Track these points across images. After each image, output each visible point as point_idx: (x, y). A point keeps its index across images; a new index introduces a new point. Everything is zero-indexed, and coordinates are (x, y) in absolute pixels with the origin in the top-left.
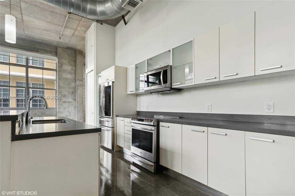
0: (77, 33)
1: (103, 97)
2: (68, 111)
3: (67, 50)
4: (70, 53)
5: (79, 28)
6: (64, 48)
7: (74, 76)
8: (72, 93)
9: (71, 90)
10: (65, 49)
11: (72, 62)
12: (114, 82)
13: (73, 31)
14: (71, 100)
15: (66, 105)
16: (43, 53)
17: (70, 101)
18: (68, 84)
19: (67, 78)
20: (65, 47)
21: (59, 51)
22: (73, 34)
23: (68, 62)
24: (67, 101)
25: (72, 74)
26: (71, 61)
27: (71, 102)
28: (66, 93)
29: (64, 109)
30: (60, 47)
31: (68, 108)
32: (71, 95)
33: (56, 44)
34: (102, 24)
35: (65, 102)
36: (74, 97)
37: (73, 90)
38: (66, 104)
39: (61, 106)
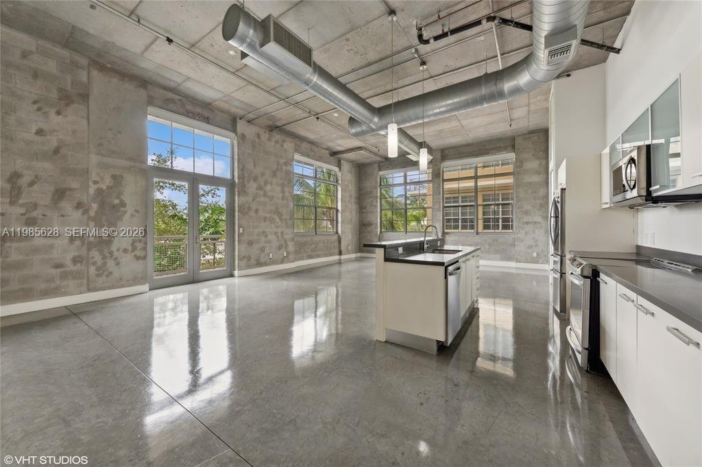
0: (533, 108)
1: (551, 217)
2: (534, 238)
3: (532, 135)
4: (536, 138)
5: (532, 101)
6: (526, 134)
7: (545, 176)
8: (541, 206)
9: (538, 202)
10: (528, 136)
11: (541, 153)
12: (565, 189)
13: (525, 109)
14: (538, 219)
15: (529, 228)
16: (494, 154)
17: (535, 220)
18: (534, 192)
19: (530, 183)
20: (526, 132)
21: (518, 141)
22: (529, 111)
23: (533, 155)
24: (530, 220)
25: (539, 174)
26: (539, 152)
27: (539, 223)
28: (530, 208)
29: (526, 233)
30: (519, 136)
31: (534, 232)
32: (539, 210)
33: (510, 134)
34: (569, 75)
35: (528, 223)
36: (544, 214)
37: (543, 202)
38: (529, 225)
39: (520, 230)
